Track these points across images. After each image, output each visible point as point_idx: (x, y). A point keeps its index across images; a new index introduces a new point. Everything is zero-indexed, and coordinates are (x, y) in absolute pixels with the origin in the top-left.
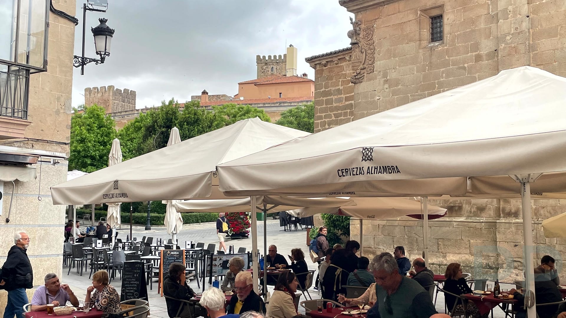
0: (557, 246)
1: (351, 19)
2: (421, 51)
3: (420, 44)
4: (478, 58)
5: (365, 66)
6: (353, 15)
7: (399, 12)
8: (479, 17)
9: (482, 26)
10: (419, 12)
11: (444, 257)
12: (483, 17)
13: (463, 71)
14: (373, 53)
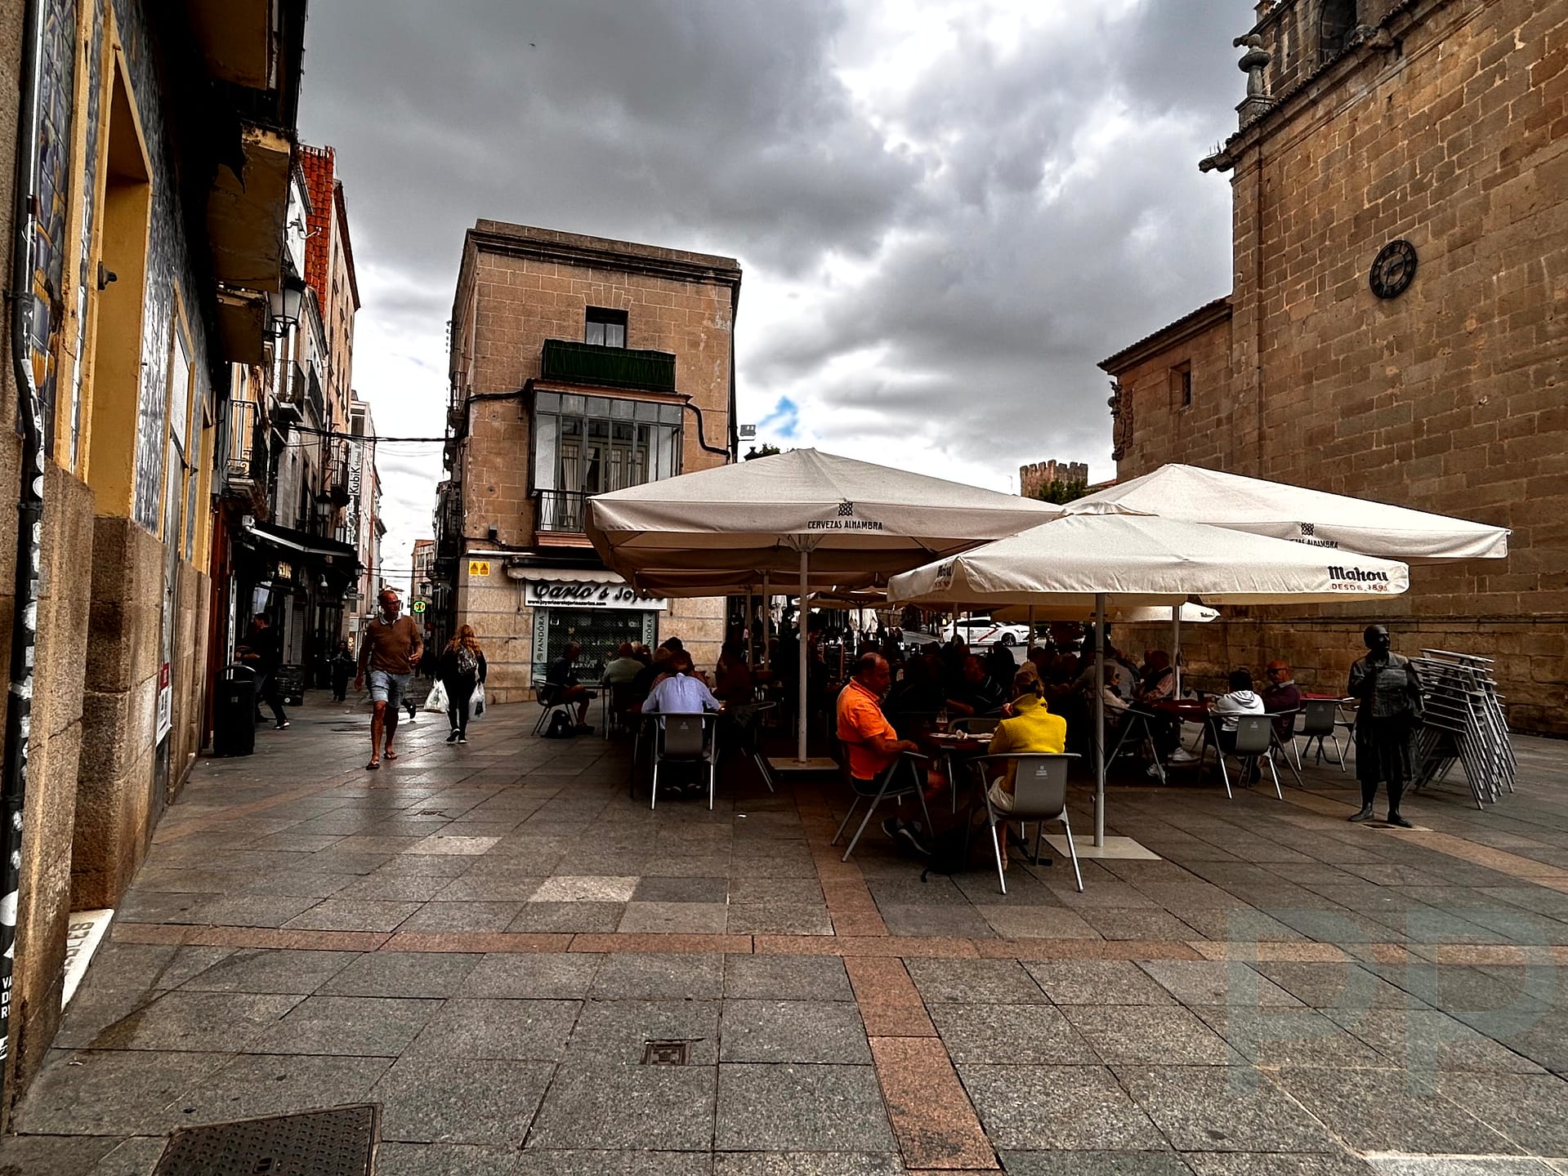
0: (1281, 650)
1: (1113, 383)
2: (1171, 417)
3: (1171, 409)
4: (1219, 422)
5: (1125, 439)
6: (1115, 379)
7: (1153, 371)
8: (1219, 371)
9: (1223, 383)
10: (1169, 370)
11: (1187, 665)
12: (1223, 372)
13: (1206, 440)
14: (1132, 423)
